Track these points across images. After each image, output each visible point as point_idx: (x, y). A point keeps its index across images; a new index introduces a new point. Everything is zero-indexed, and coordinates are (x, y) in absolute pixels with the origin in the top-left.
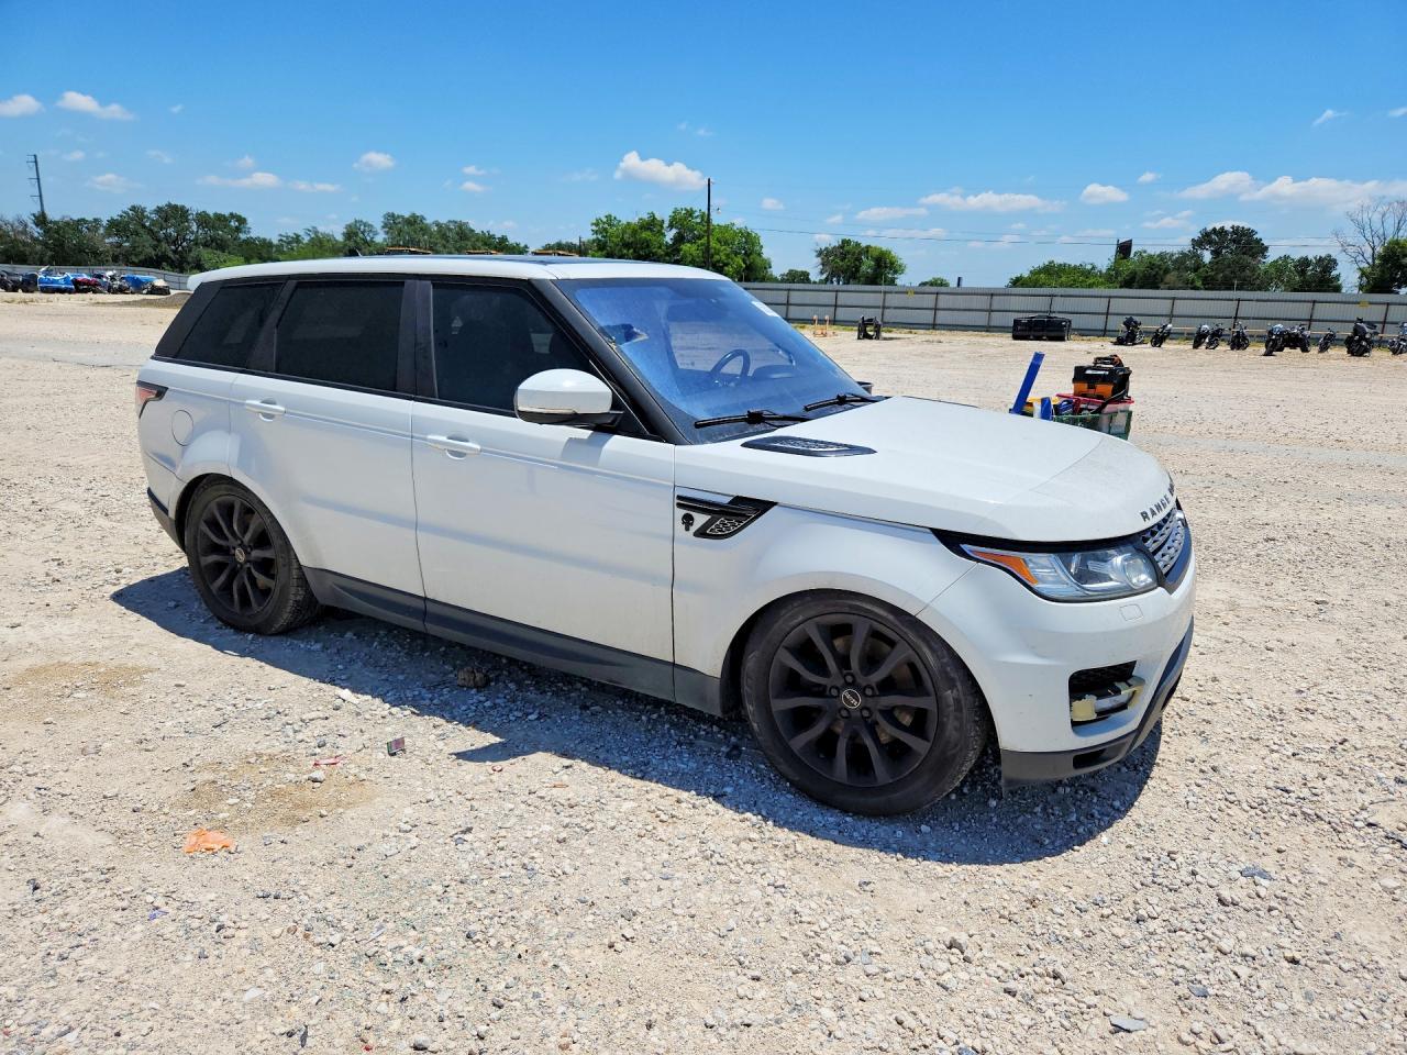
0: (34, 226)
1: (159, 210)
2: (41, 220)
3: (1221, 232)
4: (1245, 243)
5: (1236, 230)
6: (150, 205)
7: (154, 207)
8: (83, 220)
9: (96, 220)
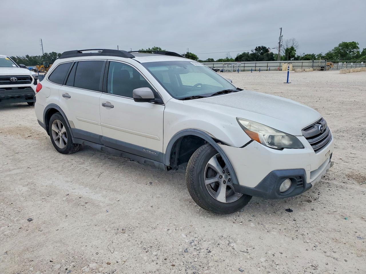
0: (26, 58)
1: (50, 54)
2: (27, 56)
3: (259, 47)
4: (265, 50)
5: (262, 46)
6: (48, 53)
7: (49, 53)
8: (37, 56)
9: (39, 56)
